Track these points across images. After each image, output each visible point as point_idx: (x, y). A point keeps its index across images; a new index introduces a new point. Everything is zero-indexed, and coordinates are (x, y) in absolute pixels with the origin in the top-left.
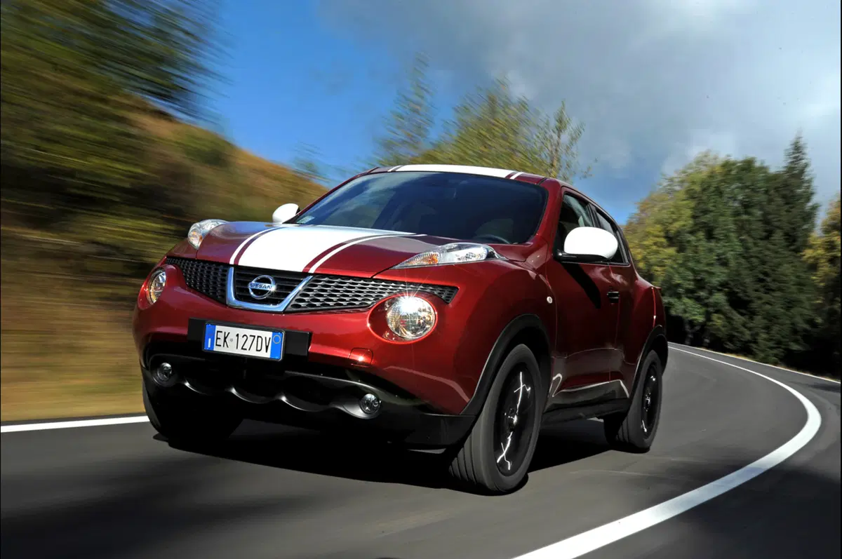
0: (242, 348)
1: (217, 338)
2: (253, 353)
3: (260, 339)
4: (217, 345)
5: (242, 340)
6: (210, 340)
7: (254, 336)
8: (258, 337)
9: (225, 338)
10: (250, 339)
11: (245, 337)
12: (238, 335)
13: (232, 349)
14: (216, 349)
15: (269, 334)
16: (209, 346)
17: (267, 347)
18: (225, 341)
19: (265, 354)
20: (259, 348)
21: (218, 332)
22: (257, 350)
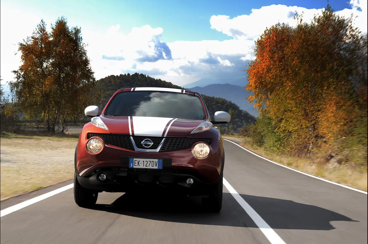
0: (146, 166)
1: (135, 163)
2: (151, 167)
3: (153, 162)
4: (135, 165)
5: (145, 163)
6: (132, 164)
7: (151, 161)
8: (152, 161)
9: (138, 163)
10: (149, 162)
11: (147, 162)
12: (143, 161)
13: (141, 166)
14: (135, 167)
15: (157, 160)
16: (132, 166)
17: (156, 165)
18: (138, 164)
19: (156, 167)
20: (153, 166)
21: (135, 161)
22: (152, 166)
